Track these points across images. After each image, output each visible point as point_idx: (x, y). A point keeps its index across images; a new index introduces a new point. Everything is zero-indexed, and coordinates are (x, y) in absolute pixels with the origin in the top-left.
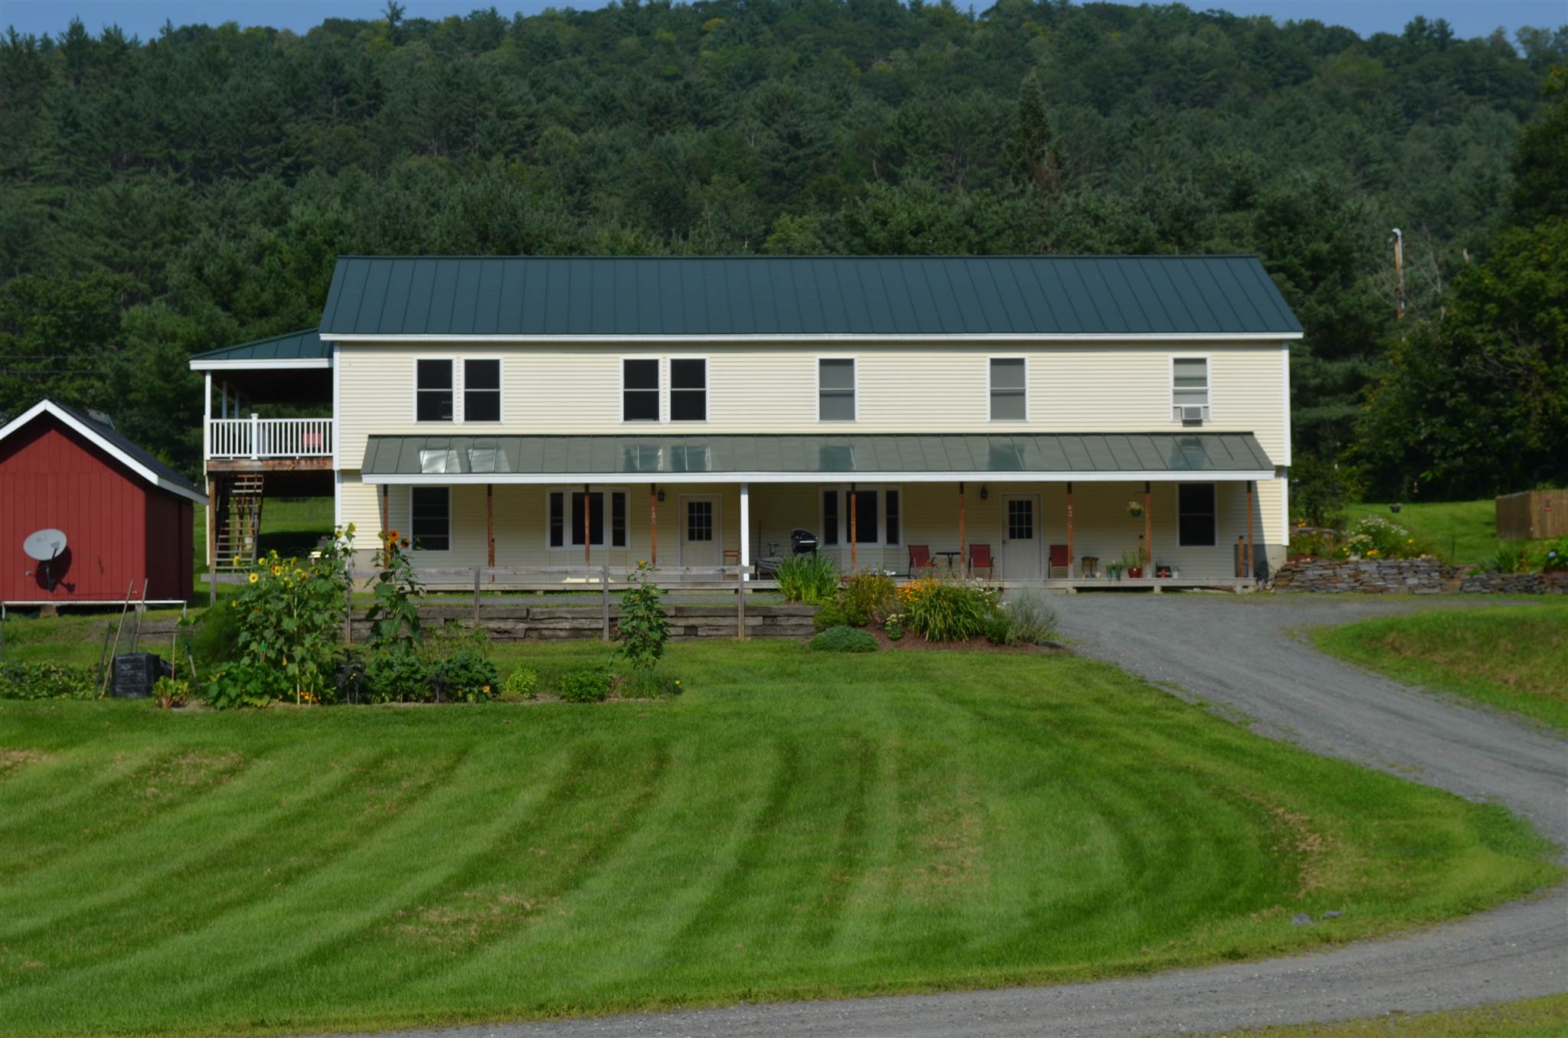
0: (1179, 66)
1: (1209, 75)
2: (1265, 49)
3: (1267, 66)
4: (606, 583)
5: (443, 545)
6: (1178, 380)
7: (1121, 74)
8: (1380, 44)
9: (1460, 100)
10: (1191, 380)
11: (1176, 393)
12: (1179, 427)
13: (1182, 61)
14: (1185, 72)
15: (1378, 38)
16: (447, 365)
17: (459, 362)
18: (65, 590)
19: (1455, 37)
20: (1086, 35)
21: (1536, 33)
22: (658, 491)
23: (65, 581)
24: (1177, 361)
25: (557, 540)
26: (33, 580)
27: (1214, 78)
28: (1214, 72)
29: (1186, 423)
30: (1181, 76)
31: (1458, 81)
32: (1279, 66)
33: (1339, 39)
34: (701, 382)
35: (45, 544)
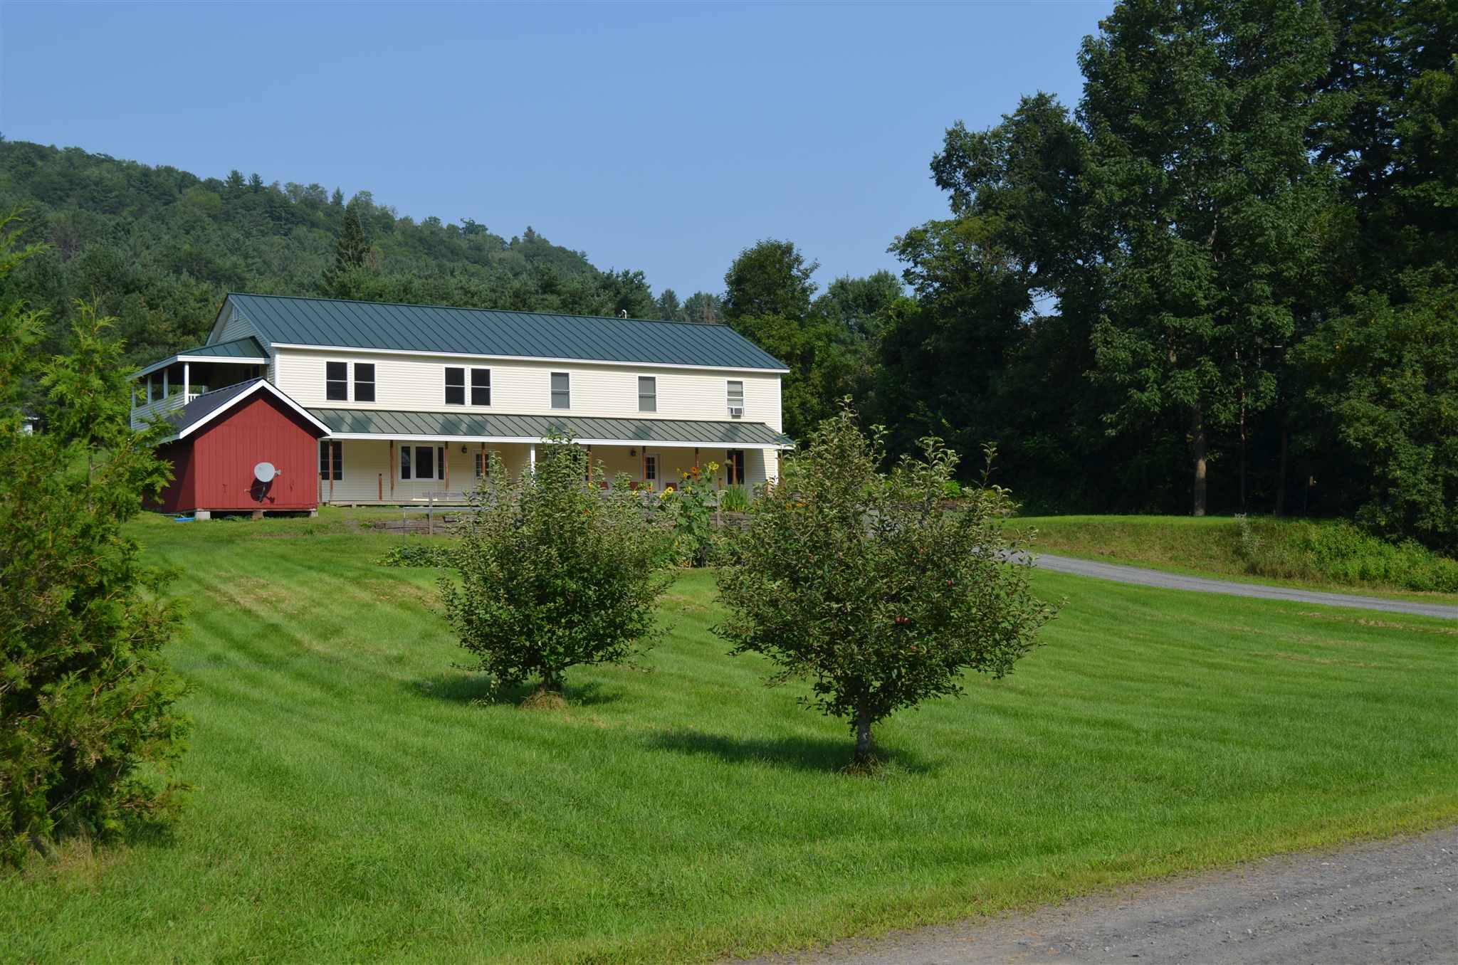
0: (94, 187)
1: (114, 194)
2: (147, 182)
3: (147, 192)
4: (431, 501)
5: (340, 479)
6: (730, 393)
7: (56, 189)
8: (212, 185)
9: (268, 223)
10: (735, 393)
11: (729, 400)
12: (730, 419)
13: (96, 184)
14: (98, 192)
15: (211, 181)
16: (344, 365)
17: (351, 364)
18: (268, 501)
19: (264, 185)
20: (29, 162)
21: (296, 186)
22: (464, 447)
23: (268, 495)
24: (729, 382)
25: (406, 475)
26: (249, 495)
27: (116, 197)
28: (117, 193)
29: (734, 417)
30: (95, 194)
31: (267, 212)
32: (156, 193)
33: (186, 180)
34: (488, 383)
35: (265, 472)
